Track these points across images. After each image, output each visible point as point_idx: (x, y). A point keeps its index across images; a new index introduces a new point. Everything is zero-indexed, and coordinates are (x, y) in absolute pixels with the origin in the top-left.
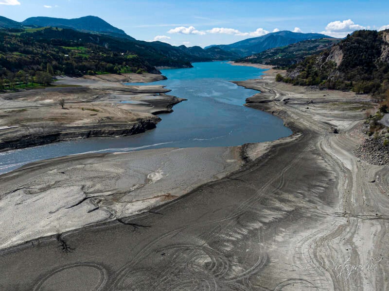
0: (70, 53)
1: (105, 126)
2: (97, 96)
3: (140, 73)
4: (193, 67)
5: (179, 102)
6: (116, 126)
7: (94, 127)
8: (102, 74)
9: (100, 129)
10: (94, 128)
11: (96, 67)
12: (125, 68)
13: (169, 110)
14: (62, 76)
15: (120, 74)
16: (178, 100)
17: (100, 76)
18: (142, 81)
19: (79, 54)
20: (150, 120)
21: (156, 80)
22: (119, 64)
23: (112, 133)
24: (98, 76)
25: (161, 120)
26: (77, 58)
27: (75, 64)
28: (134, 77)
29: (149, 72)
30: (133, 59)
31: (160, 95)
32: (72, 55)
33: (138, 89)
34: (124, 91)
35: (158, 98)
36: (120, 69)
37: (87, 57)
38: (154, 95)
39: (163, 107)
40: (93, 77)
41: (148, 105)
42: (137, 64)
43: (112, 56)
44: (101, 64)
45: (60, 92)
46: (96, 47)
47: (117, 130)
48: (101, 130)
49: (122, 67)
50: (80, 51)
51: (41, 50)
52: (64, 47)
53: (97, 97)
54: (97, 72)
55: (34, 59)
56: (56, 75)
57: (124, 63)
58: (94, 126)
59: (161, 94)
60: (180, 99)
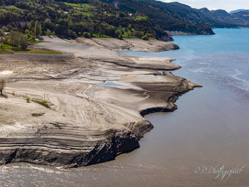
0: (70, 11)
1: (46, 141)
2: (77, 69)
3: (145, 39)
4: (214, 34)
5: (189, 90)
6: (63, 145)
7: (27, 142)
8: (101, 37)
9: (34, 147)
10: (25, 144)
11: (95, 29)
12: (129, 32)
13: (171, 106)
14: (52, 36)
15: (121, 39)
16: (187, 86)
17: (97, 39)
18: (146, 50)
19: (80, 12)
20: (129, 134)
21: (164, 49)
22: (123, 26)
23: (52, 160)
24: (94, 39)
25: (152, 127)
26: (76, 16)
27: (71, 23)
28: (137, 43)
29: (157, 39)
30: (142, 22)
31: (164, 75)
32: (73, 12)
33: (136, 61)
34: (117, 64)
35: (160, 79)
36: (123, 33)
37: (88, 16)
38: (155, 74)
39: (163, 99)
40: (88, 41)
41: (140, 93)
42: (145, 27)
43: (117, 16)
44: (102, 26)
45: (31, 60)
46: (102, 5)
47: (62, 154)
48: (35, 150)
49: (126, 30)
50: (83, 9)
51: (39, 5)
52: (66, 3)
53: (75, 72)
54: (94, 35)
55: (26, 15)
56: (45, 34)
57: (130, 25)
58: (28, 139)
59: (165, 72)
60: (191, 85)
